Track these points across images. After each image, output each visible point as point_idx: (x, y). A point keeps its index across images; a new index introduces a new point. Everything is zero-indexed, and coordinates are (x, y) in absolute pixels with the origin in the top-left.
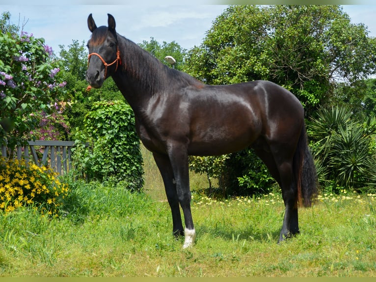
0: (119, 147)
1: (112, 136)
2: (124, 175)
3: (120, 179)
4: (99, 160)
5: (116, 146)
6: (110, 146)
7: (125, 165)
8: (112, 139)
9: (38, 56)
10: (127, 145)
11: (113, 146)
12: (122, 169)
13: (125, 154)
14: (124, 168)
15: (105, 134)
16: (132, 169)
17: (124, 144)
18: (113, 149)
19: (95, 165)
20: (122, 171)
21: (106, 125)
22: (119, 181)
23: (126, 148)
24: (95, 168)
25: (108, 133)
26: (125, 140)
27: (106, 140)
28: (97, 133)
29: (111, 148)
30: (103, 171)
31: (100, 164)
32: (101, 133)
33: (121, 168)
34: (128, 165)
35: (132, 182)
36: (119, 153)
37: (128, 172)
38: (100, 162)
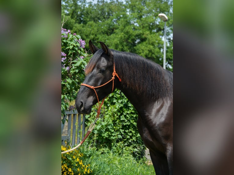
0: (127, 116)
1: (122, 105)
2: (130, 141)
3: (126, 144)
4: (109, 127)
5: (124, 114)
6: (119, 114)
7: (131, 132)
8: (121, 108)
9: (74, 51)
10: (134, 114)
11: (122, 114)
12: (129, 135)
13: (132, 121)
14: (131, 134)
15: (115, 103)
16: (137, 136)
17: (132, 113)
18: (121, 116)
19: (105, 132)
20: (128, 137)
21: (117, 95)
22: (125, 146)
23: (133, 117)
24: (105, 135)
25: (118, 102)
26: (133, 110)
27: (116, 108)
28: (108, 101)
29: (120, 116)
30: (112, 138)
31: (110, 132)
32: (111, 101)
33: (127, 134)
34: (134, 132)
35: (136, 148)
36: (126, 121)
37: (134, 138)
38: (110, 130)
